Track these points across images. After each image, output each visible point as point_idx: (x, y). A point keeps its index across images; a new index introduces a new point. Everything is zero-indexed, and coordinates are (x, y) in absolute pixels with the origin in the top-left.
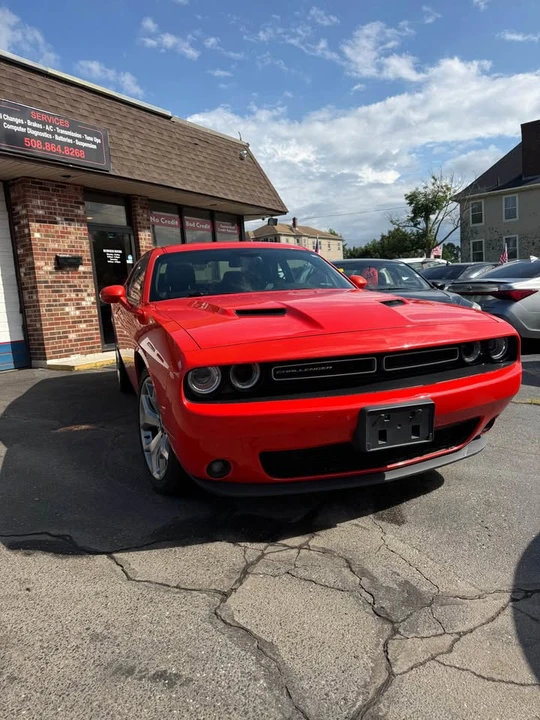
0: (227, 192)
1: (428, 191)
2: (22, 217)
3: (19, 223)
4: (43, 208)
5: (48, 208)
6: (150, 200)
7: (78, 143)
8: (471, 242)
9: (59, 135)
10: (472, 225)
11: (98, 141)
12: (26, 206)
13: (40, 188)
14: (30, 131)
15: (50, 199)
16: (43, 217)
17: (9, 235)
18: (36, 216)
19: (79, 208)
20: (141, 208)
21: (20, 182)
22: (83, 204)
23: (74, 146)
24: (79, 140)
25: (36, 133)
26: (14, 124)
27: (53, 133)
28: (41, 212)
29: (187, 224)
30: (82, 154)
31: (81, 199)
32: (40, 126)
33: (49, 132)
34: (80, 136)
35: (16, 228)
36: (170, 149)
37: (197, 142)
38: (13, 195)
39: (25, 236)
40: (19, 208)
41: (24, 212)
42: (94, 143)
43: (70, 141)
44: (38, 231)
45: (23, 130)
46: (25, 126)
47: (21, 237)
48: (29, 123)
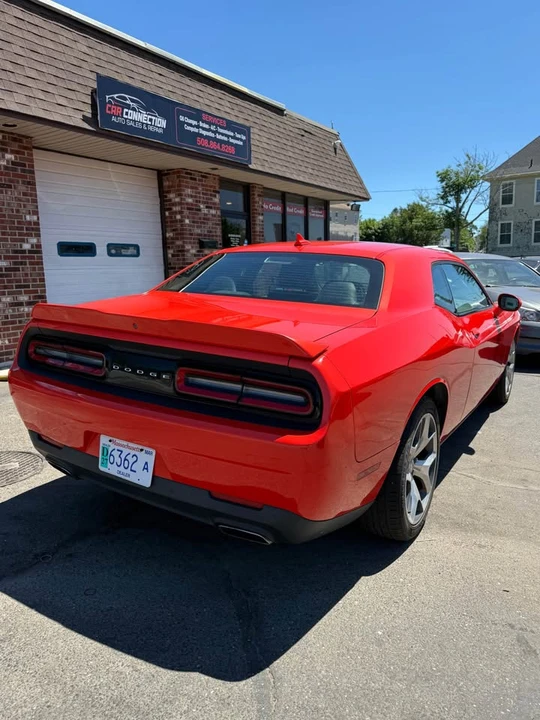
0: (328, 181)
1: (460, 169)
2: (175, 204)
3: (171, 209)
4: (192, 196)
5: (196, 197)
6: (264, 188)
7: (232, 140)
8: (500, 223)
9: (220, 133)
10: (501, 206)
11: (244, 138)
12: (180, 195)
13: (191, 179)
14: (202, 132)
15: (196, 188)
16: (192, 204)
17: (159, 220)
18: (187, 204)
19: (215, 196)
20: (259, 196)
21: (174, 173)
22: (218, 192)
23: (228, 143)
24: (232, 137)
25: (205, 133)
26: (191, 125)
27: (215, 132)
28: (190, 200)
29: (288, 209)
30: (232, 150)
31: (217, 189)
32: (207, 126)
33: (213, 132)
34: (232, 134)
35: (167, 213)
36: (285, 142)
37: (303, 133)
38: (166, 184)
39: (176, 221)
40: (172, 196)
41: (177, 200)
42: (241, 140)
43: (226, 139)
44: (188, 218)
45: (196, 130)
46: (198, 127)
47: (171, 222)
48: (201, 124)
